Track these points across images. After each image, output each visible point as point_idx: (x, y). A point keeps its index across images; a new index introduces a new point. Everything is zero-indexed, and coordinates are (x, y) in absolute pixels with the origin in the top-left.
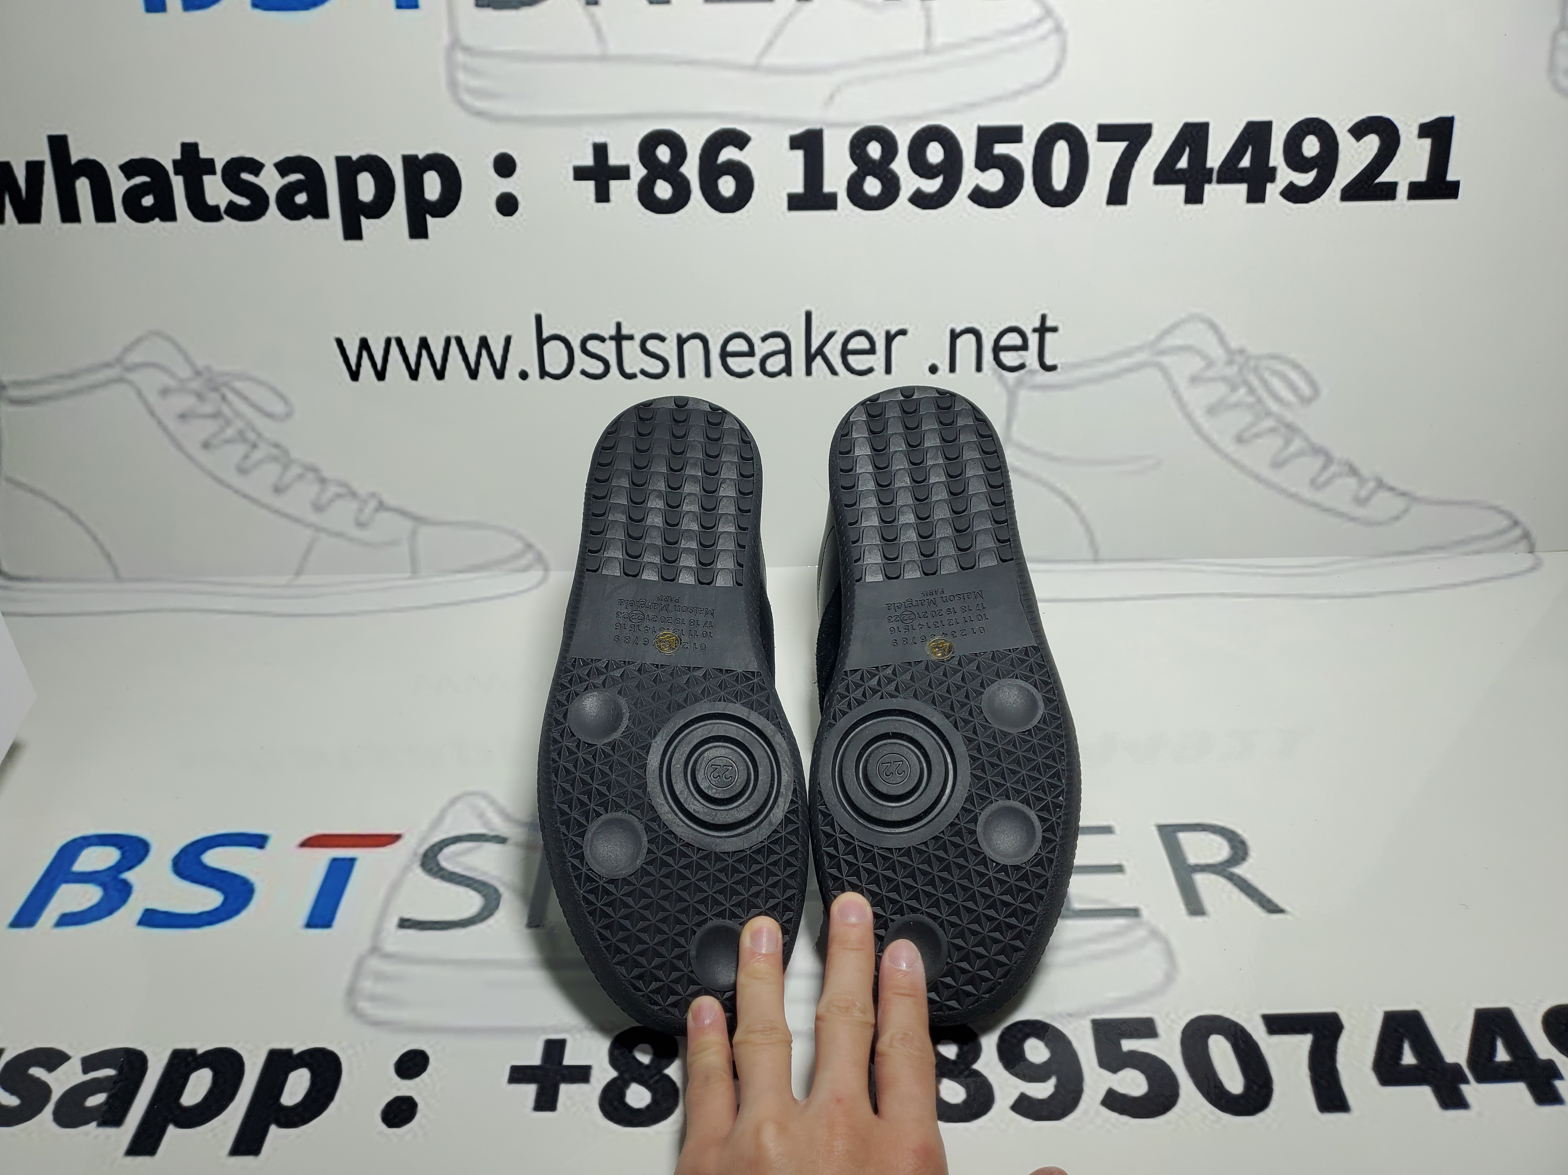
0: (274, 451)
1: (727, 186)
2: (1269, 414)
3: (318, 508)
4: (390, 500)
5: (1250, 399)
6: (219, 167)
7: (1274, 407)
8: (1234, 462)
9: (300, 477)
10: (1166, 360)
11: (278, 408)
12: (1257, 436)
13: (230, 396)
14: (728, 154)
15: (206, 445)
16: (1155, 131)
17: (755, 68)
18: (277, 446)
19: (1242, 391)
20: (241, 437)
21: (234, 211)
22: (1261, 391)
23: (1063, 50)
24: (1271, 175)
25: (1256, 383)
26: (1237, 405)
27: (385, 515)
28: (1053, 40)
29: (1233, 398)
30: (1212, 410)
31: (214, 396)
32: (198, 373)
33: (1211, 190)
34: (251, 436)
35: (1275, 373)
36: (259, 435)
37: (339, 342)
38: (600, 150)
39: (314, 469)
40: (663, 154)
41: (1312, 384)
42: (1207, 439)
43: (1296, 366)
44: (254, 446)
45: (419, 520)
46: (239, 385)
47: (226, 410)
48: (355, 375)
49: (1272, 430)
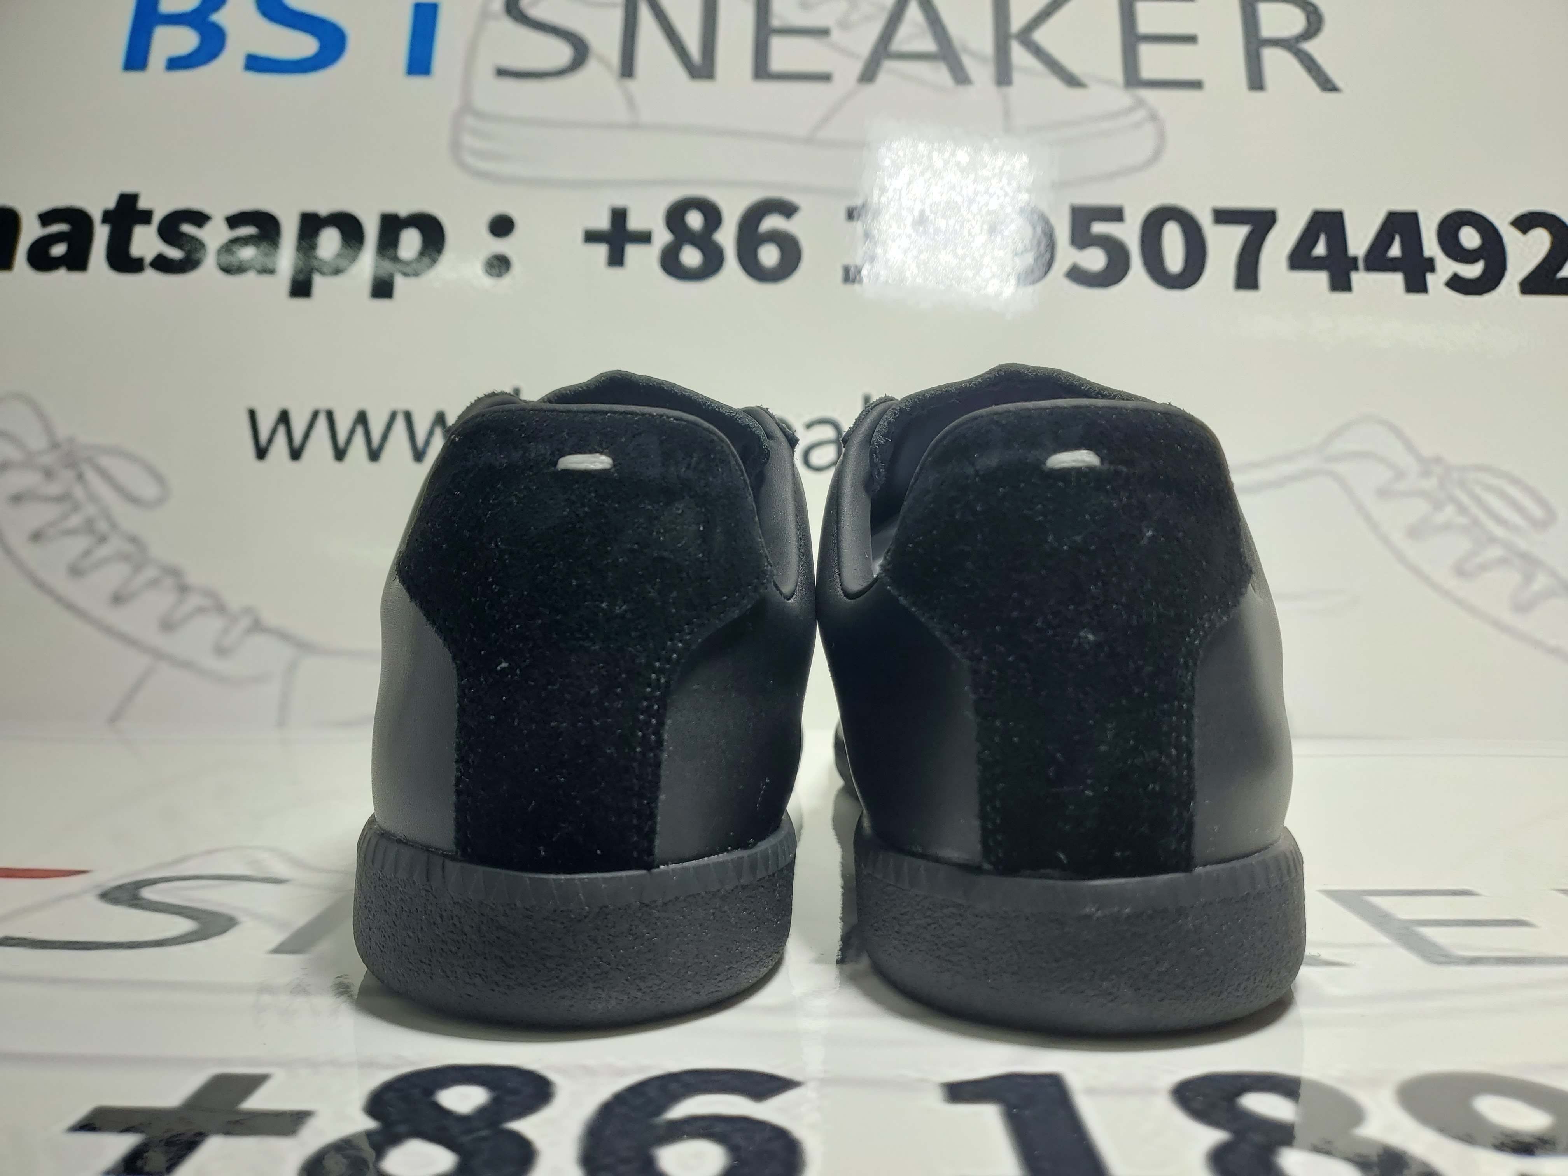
0: (128, 548)
1: (769, 255)
2: (1493, 540)
3: (168, 625)
4: (271, 619)
5: (1462, 520)
6: (157, 218)
7: (1499, 531)
8: (1460, 603)
9: (154, 583)
10: (1341, 468)
11: (148, 490)
12: (1484, 568)
13: (91, 475)
14: (772, 222)
15: (37, 537)
16: (1281, 216)
17: (809, 140)
18: (134, 540)
19: (1449, 510)
20: (89, 527)
21: (162, 264)
22: (1475, 510)
23: (1161, 136)
24: (1430, 265)
25: (1465, 499)
26: (1447, 527)
27: (259, 640)
28: (1149, 129)
29: (1440, 518)
30: (1414, 532)
31: (68, 475)
32: (55, 445)
33: (1359, 278)
34: (102, 526)
35: (1489, 488)
36: (114, 526)
37: (252, 414)
38: (619, 216)
39: (174, 572)
40: (695, 220)
41: (1541, 501)
42: (1415, 570)
43: (1516, 481)
44: (103, 539)
45: (304, 647)
46: (105, 461)
47: (79, 492)
48: (261, 453)
49: (1503, 561)
